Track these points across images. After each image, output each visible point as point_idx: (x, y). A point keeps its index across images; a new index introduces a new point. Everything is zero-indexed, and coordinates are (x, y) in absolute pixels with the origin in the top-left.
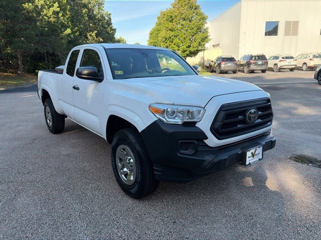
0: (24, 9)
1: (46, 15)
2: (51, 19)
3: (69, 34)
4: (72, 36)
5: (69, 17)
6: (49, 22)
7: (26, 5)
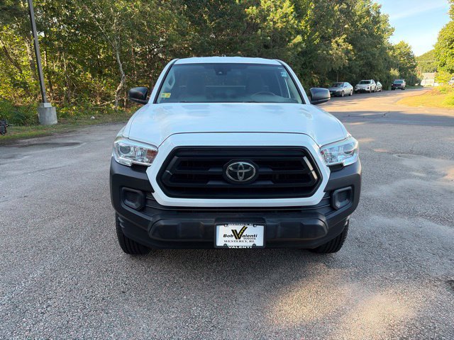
0: (247, 16)
1: (272, 20)
2: (279, 24)
3: (300, 43)
4: (304, 45)
5: (309, 19)
6: (275, 29)
7: (249, 10)
